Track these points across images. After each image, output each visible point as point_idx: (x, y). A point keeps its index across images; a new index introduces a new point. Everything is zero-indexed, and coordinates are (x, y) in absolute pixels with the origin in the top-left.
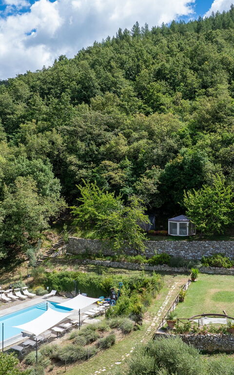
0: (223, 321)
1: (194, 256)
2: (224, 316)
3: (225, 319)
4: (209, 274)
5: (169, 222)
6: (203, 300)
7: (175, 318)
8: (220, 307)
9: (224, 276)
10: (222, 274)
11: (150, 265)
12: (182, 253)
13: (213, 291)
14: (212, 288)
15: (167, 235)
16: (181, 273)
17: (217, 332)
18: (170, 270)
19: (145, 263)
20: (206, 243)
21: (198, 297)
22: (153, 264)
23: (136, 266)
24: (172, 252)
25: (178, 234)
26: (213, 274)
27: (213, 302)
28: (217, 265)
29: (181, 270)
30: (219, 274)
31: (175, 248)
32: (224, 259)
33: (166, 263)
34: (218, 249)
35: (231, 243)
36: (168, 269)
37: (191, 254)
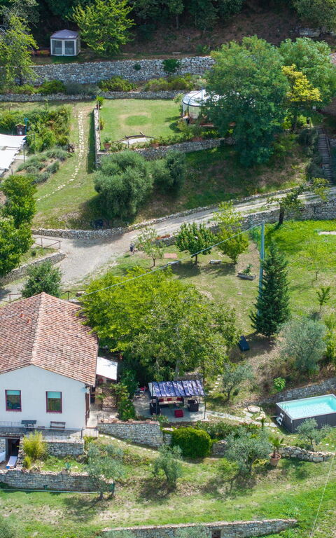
0: (143, 140)
1: (87, 80)
2: (143, 136)
3: (145, 138)
4: (110, 99)
5: (51, 40)
6: (118, 126)
7: (110, 142)
8: (137, 129)
9: (125, 100)
10: (123, 98)
11: (42, 95)
12: (73, 77)
13: (123, 117)
14: (120, 114)
15: (49, 55)
16: (79, 101)
17: (142, 148)
18: (66, 98)
19: (36, 93)
20: (100, 64)
21: (112, 124)
22: (45, 93)
23: (26, 97)
24: (62, 77)
25: (63, 53)
26: (113, 99)
27: (128, 127)
28: (117, 89)
29: (78, 97)
30: (120, 98)
31: (65, 72)
32: (123, 82)
33: (61, 91)
34: (112, 69)
35: (127, 63)
36: (63, 97)
37: (83, 78)
